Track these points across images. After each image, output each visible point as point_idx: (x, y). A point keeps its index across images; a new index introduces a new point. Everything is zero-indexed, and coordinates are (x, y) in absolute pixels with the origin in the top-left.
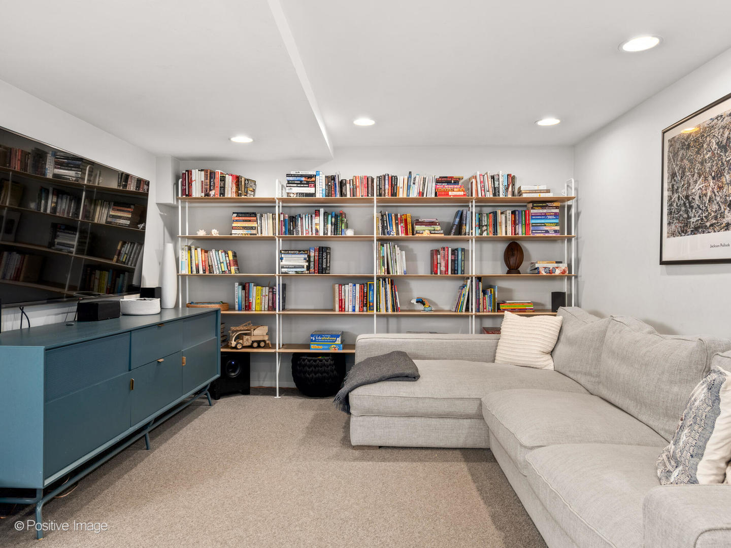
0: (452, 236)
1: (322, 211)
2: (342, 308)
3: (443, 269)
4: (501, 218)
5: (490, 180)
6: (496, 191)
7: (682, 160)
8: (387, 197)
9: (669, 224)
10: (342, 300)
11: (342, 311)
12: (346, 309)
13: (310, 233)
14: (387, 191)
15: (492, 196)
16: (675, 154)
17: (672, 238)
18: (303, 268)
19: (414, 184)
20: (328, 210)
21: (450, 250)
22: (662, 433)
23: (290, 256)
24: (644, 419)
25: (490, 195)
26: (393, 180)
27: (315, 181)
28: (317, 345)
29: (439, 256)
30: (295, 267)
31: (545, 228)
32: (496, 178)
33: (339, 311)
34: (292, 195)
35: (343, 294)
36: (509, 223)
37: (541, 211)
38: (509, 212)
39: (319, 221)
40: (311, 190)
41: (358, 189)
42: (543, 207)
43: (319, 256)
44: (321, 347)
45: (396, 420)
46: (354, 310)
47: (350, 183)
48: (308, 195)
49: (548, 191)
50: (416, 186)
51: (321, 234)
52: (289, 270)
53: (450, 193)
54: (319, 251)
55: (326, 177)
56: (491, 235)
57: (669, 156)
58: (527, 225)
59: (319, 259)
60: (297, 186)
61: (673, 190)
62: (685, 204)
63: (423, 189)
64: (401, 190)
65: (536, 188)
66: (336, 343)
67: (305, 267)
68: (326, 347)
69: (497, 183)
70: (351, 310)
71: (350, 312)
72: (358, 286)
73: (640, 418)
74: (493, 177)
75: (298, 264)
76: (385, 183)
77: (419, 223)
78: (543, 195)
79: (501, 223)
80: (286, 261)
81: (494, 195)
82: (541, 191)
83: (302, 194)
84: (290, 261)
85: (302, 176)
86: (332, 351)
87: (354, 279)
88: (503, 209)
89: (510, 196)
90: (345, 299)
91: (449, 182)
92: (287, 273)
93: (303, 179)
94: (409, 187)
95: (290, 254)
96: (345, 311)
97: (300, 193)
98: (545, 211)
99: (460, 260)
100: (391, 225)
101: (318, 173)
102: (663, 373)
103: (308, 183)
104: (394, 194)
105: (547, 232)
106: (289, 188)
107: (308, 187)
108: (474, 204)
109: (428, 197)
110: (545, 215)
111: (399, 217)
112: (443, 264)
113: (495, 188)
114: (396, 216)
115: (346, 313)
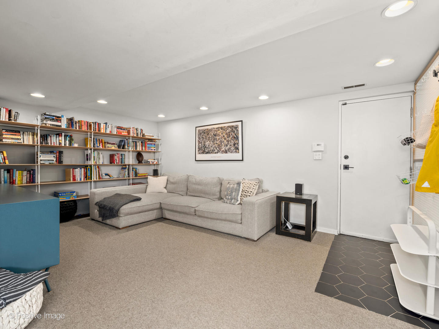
0: (121, 149)
1: (63, 134)
2: (74, 179)
3: (118, 162)
4: (138, 144)
5: (135, 130)
6: (137, 134)
7: (203, 136)
8: (97, 131)
9: (198, 151)
10: (74, 176)
11: (74, 181)
12: (77, 180)
13: (56, 144)
14: (97, 129)
15: (136, 136)
16: (200, 134)
17: (199, 154)
18: (54, 161)
19: (108, 127)
20: (67, 134)
21: (120, 154)
22: (212, 199)
23: (45, 155)
24: (207, 197)
25: (135, 135)
26: (99, 125)
27: (61, 120)
28: (63, 197)
29: (116, 157)
30: (49, 161)
31: (152, 148)
32: (137, 129)
33: (73, 181)
34: (48, 125)
35: (75, 173)
36: (140, 146)
37: (150, 143)
38: (140, 142)
39: (62, 139)
40: (59, 124)
41: (83, 126)
42: (151, 141)
43: (59, 155)
44: (65, 198)
45: (135, 215)
46: (81, 180)
47: (78, 123)
48: (57, 126)
49: (153, 136)
50: (109, 129)
51: (63, 145)
52: (45, 162)
53: (122, 133)
54: (59, 153)
55: (67, 118)
56: (135, 150)
57: (198, 134)
58: (145, 147)
59: (59, 157)
60: (51, 121)
61: (199, 142)
62: (204, 146)
63: (112, 130)
64: (102, 130)
65: (149, 135)
66: (74, 195)
67: (54, 160)
68: (68, 198)
69: (137, 131)
70: (79, 180)
71: (79, 181)
72: (83, 169)
73: (206, 197)
74: (136, 129)
75: (50, 159)
76: (96, 125)
77: (108, 143)
78: (152, 138)
79: (138, 145)
80: (43, 157)
81: (137, 136)
82: (151, 136)
83: (54, 125)
84: (45, 157)
85: (54, 116)
86: (71, 199)
87: (81, 166)
88: (138, 141)
89: (141, 137)
90: (76, 175)
91: (121, 129)
92: (44, 164)
93: (54, 118)
94: (106, 129)
95: (45, 154)
96: (76, 180)
97: (52, 124)
98: (151, 143)
99: (123, 158)
100: (97, 143)
101: (62, 116)
102: (211, 186)
103: (57, 120)
104: (99, 130)
105: (152, 150)
106: (46, 121)
107: (57, 122)
108: (131, 138)
109: (113, 133)
110: (151, 144)
111: (100, 140)
112: (118, 160)
113: (137, 133)
114: (99, 140)
115: (76, 181)
